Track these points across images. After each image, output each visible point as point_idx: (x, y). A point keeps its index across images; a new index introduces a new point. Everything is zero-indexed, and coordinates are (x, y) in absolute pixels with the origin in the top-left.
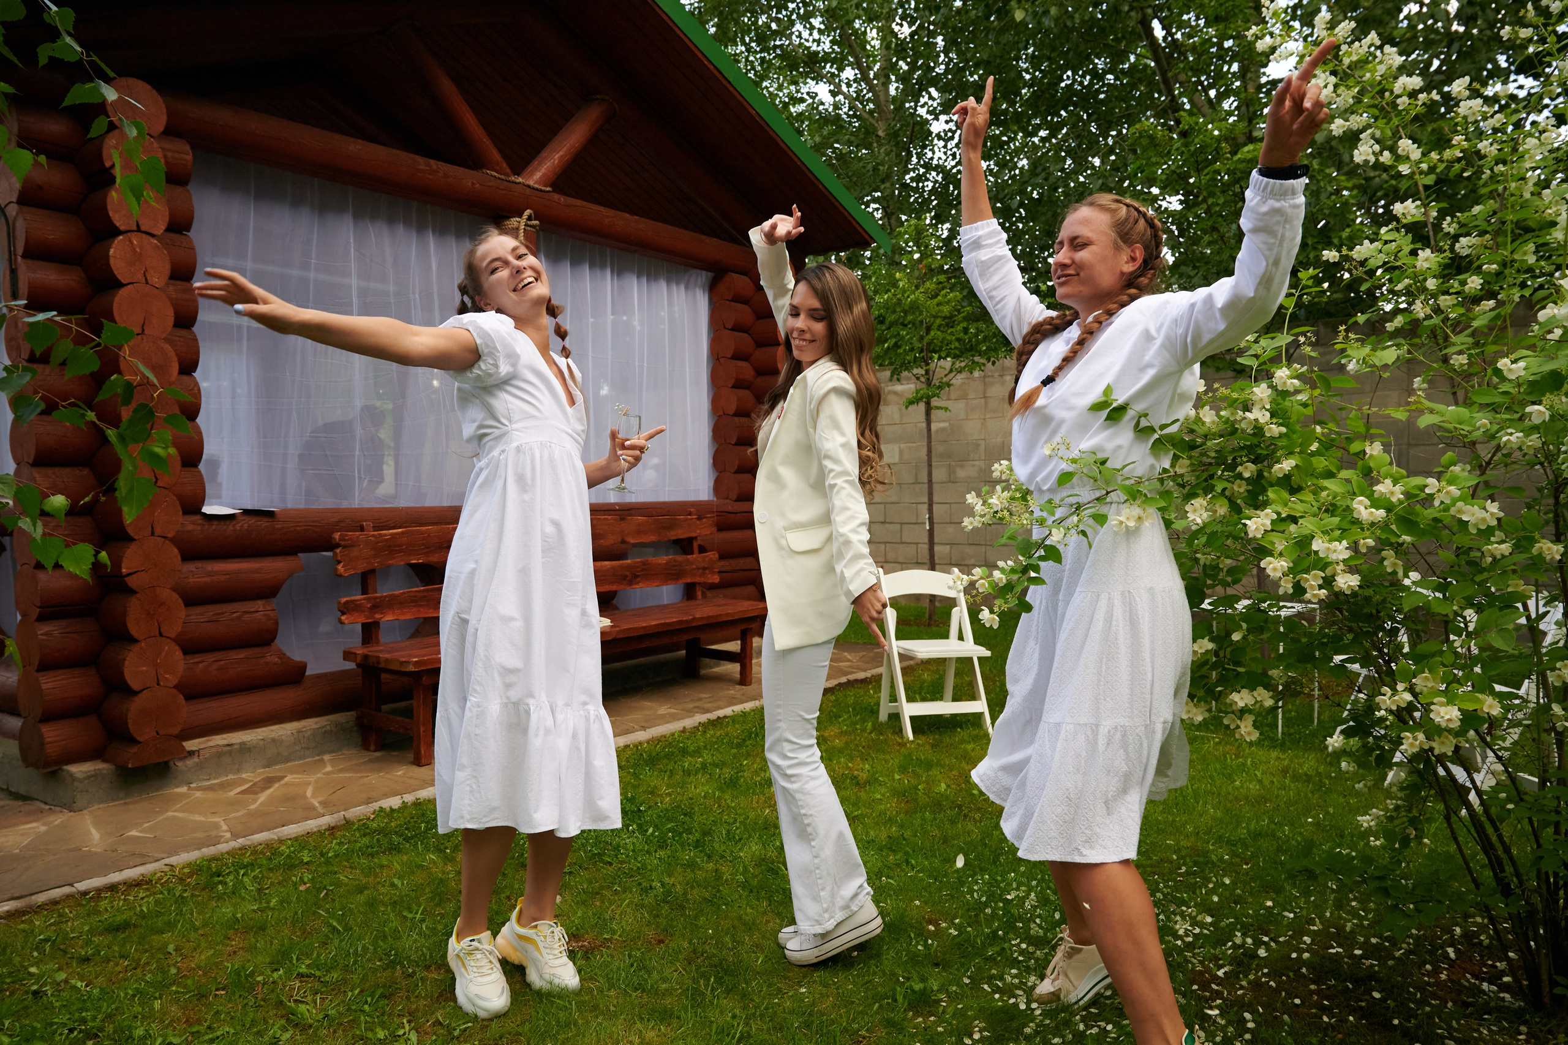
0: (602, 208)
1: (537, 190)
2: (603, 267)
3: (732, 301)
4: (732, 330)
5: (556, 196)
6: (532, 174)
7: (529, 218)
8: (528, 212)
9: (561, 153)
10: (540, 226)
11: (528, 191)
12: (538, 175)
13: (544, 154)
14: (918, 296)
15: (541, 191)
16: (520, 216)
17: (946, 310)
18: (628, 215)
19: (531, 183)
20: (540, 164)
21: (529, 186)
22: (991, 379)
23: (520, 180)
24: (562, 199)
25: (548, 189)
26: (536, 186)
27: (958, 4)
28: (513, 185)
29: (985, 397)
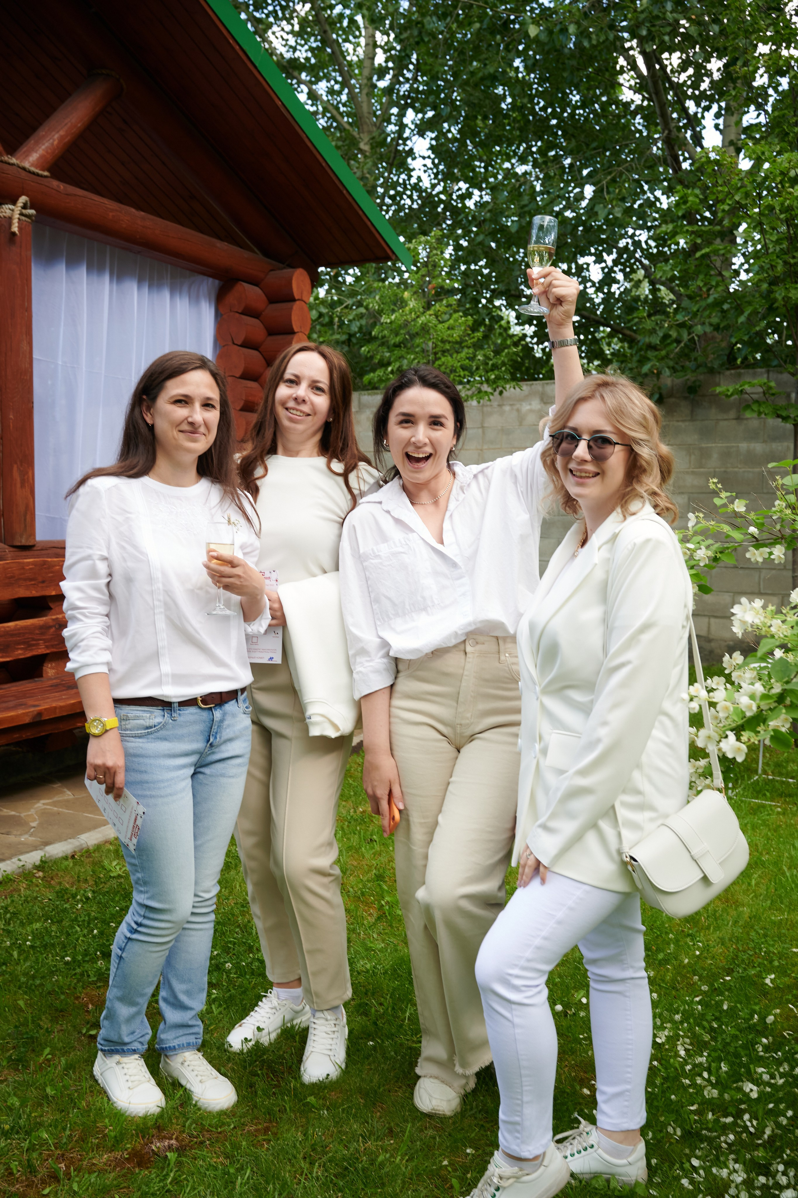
0: (105, 201)
1: (34, 173)
2: (100, 270)
3: (243, 313)
4: (241, 346)
5: (55, 183)
6: (27, 155)
7: (25, 207)
8: (23, 199)
9: (62, 133)
10: (36, 216)
11: (23, 173)
12: (34, 157)
13: (41, 132)
14: (426, 318)
15: (38, 175)
16: (14, 203)
17: (456, 335)
18: (133, 210)
19: (26, 165)
20: (37, 143)
21: (24, 169)
22: (489, 409)
23: (14, 160)
24: (62, 186)
25: (46, 173)
26: (33, 169)
27: (405, 5)
28: (6, 166)
29: (483, 427)
